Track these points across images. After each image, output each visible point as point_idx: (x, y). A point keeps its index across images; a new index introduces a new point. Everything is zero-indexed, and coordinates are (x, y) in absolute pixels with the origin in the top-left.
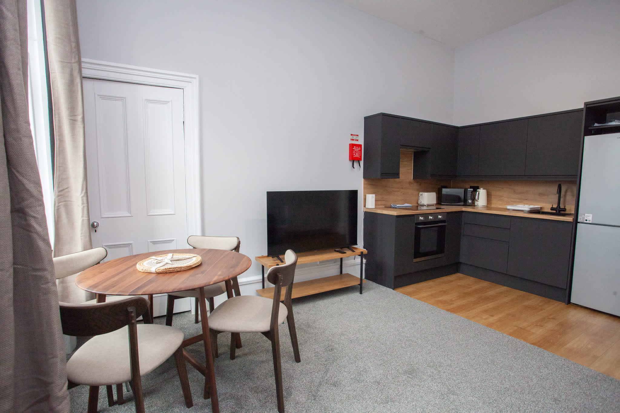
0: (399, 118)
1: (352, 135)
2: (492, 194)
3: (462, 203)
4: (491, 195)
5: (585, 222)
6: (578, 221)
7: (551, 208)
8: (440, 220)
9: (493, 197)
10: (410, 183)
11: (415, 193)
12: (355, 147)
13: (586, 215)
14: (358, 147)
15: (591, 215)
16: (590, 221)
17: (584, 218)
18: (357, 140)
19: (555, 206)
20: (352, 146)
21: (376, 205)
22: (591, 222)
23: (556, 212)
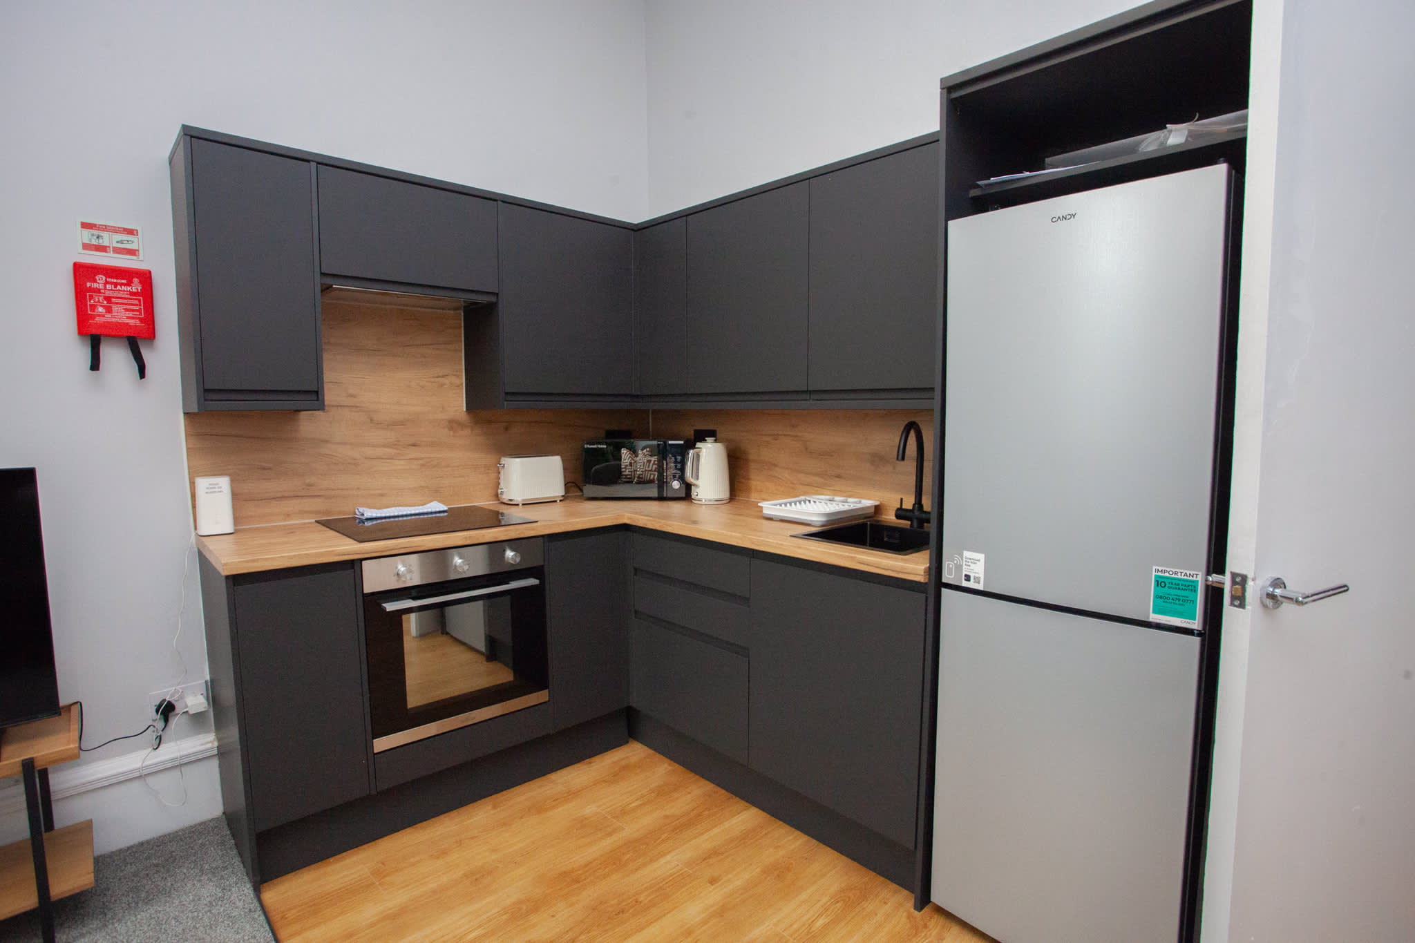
0: (308, 161)
1: (85, 225)
2: (751, 457)
3: (654, 492)
4: (747, 460)
5: (965, 584)
6: (944, 580)
7: (898, 509)
8: (512, 569)
9: (752, 465)
10: (453, 424)
11: (485, 459)
12: (101, 279)
13: (966, 554)
14: (124, 281)
15: (981, 557)
16: (977, 580)
17: (959, 568)
18: (132, 252)
19: (909, 504)
20: (82, 273)
21: (237, 519)
22: (980, 587)
23: (912, 525)
